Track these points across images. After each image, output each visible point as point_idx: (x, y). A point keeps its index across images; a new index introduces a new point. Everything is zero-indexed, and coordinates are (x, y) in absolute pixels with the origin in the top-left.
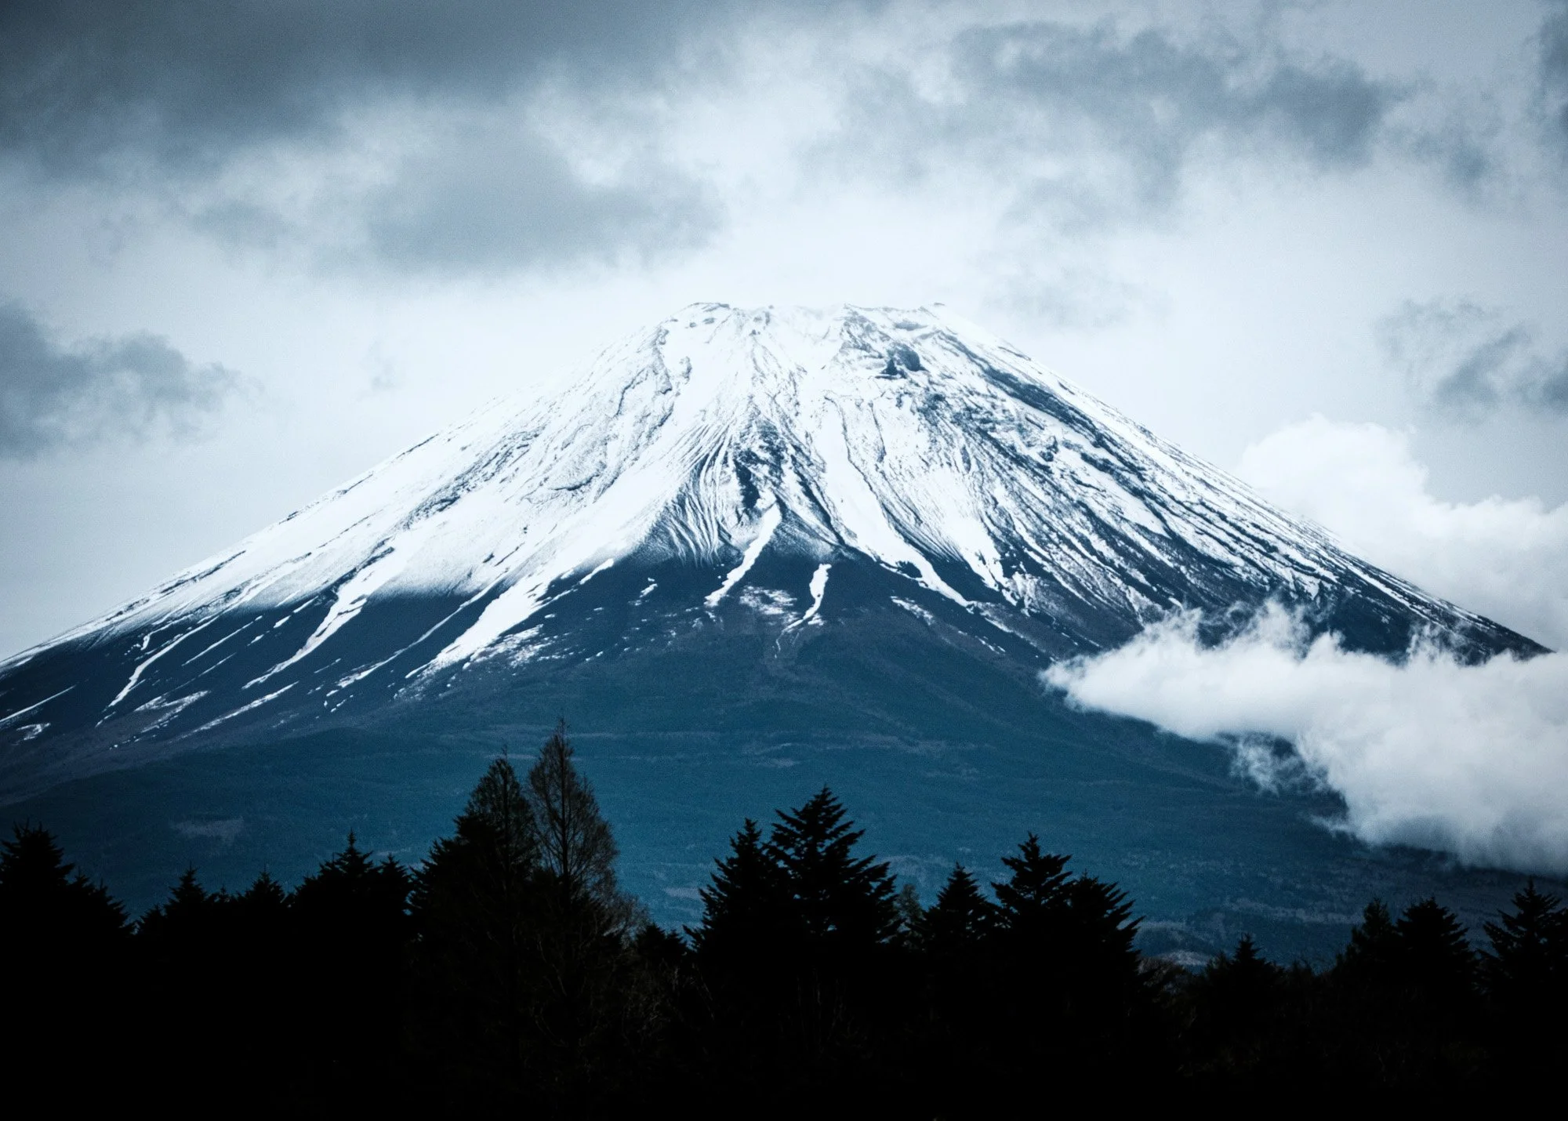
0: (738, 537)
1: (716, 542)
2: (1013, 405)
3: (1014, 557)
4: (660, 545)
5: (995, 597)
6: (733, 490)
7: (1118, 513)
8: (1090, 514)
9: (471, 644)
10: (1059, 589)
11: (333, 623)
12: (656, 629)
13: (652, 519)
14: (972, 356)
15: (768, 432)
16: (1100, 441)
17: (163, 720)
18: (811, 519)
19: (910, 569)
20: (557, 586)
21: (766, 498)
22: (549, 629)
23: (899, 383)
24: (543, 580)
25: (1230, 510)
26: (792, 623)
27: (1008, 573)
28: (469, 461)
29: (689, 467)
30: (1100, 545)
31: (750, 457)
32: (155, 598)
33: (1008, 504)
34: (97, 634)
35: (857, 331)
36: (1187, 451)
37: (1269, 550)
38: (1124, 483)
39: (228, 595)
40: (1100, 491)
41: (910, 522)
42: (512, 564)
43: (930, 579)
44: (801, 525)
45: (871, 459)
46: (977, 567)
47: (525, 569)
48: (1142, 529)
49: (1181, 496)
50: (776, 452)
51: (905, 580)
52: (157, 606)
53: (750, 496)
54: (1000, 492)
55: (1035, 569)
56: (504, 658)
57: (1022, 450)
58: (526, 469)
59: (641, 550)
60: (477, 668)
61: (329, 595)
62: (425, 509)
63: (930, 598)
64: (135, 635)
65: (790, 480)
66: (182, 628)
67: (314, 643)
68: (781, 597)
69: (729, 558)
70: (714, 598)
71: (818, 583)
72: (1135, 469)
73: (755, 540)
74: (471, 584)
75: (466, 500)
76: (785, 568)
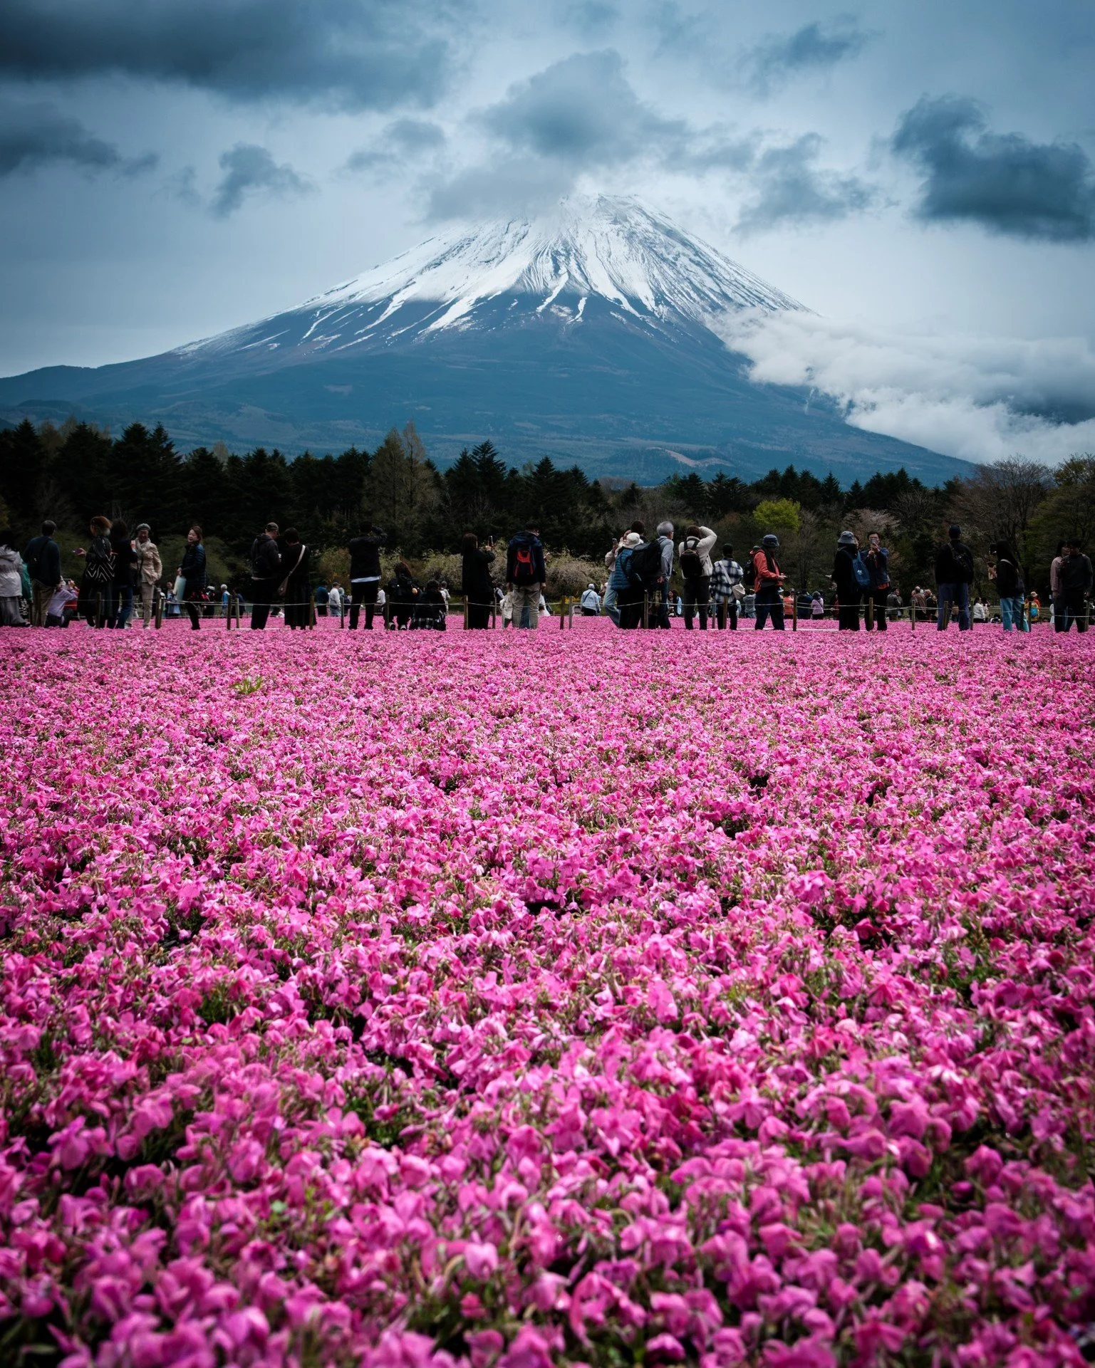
0: (551, 285)
1: (542, 286)
2: (663, 237)
3: (660, 298)
4: (520, 287)
5: (651, 314)
6: (550, 265)
7: (702, 283)
8: (691, 283)
9: (444, 321)
10: (676, 312)
11: (390, 310)
12: (516, 319)
13: (517, 276)
14: (648, 217)
15: (565, 243)
16: (697, 254)
17: (323, 345)
18: (580, 279)
19: (618, 301)
20: (479, 300)
21: (563, 269)
22: (475, 317)
23: (618, 226)
24: (473, 298)
25: (747, 284)
26: (570, 320)
27: (657, 305)
28: (447, 248)
29: (534, 255)
30: (694, 295)
31: (557, 253)
32: (322, 296)
33: (658, 277)
35: (603, 205)
36: (732, 258)
38: (705, 271)
39: (351, 297)
40: (696, 274)
41: (619, 282)
42: (462, 291)
43: (626, 305)
44: (576, 281)
45: (605, 255)
46: (645, 301)
47: (466, 293)
48: (711, 290)
49: (727, 277)
50: (568, 252)
51: (616, 305)
52: (323, 300)
53: (557, 268)
54: (656, 272)
55: (668, 304)
56: (456, 328)
57: (666, 256)
58: (469, 253)
59: (512, 288)
60: (447, 332)
61: (389, 299)
62: (428, 267)
63: (626, 313)
64: (313, 311)
65: (573, 263)
66: (332, 309)
67: (383, 318)
68: (566, 309)
69: (547, 293)
70: (540, 309)
71: (581, 305)
72: (709, 265)
73: (557, 286)
74: (444, 299)
75: (445, 263)
76: (568, 298)
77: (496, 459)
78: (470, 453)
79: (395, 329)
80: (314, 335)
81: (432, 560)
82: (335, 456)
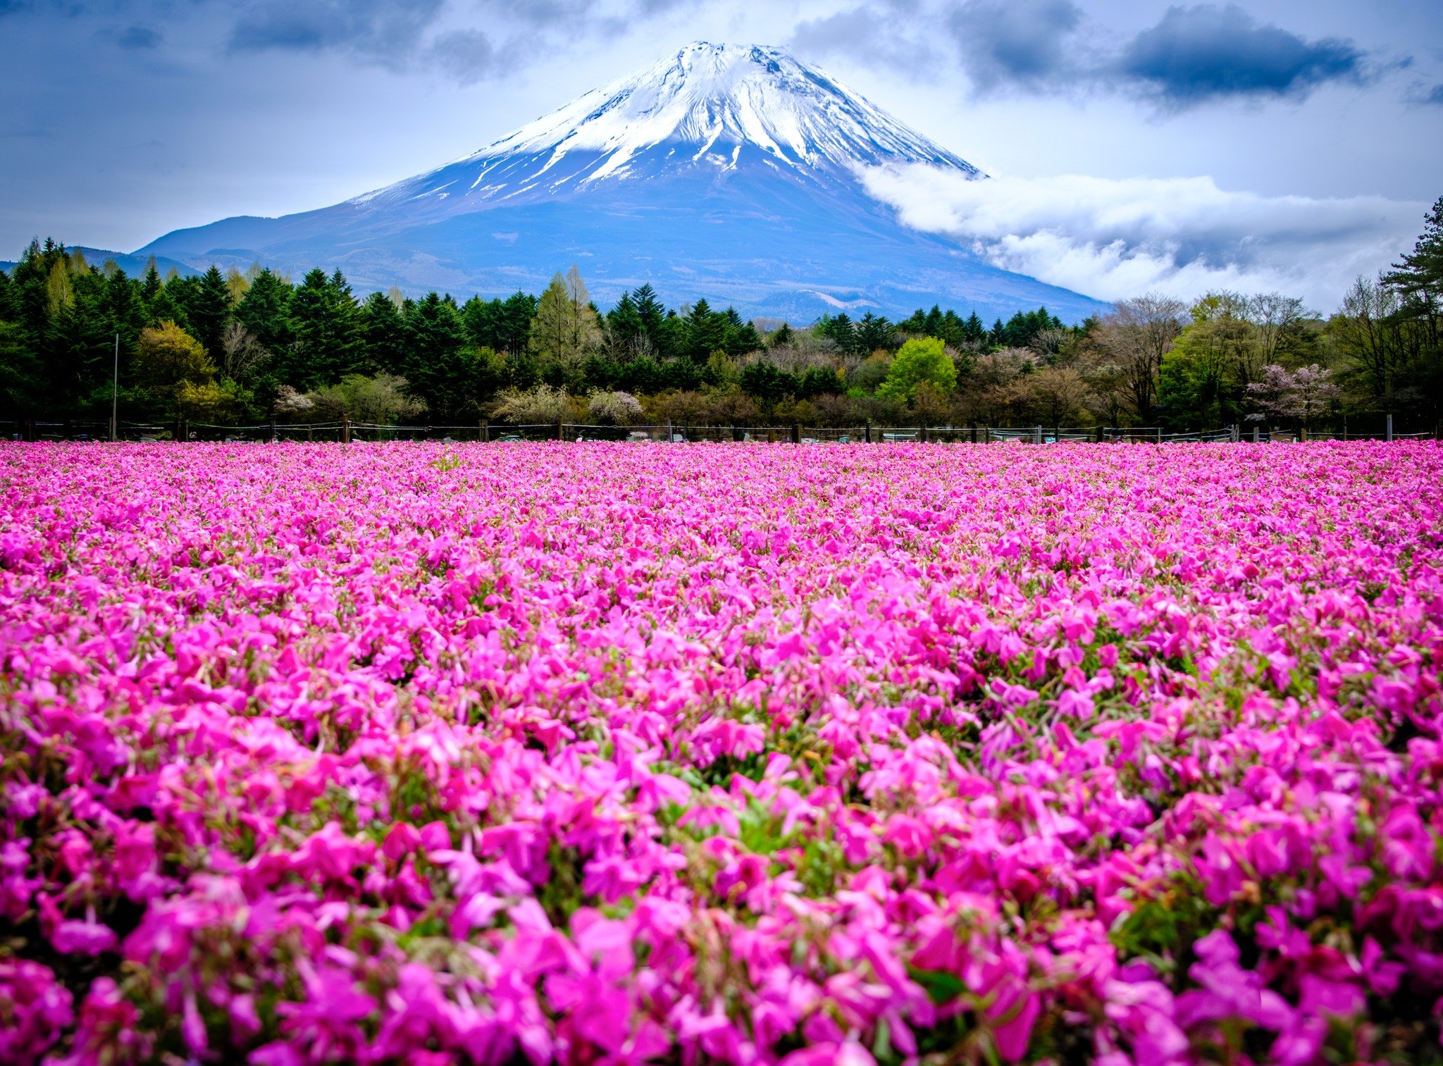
0: (706, 133)
1: (698, 136)
2: (814, 86)
3: (811, 146)
4: (677, 136)
5: (803, 161)
6: (705, 116)
7: (851, 130)
8: (841, 130)
9: (604, 171)
10: (826, 159)
11: (554, 160)
12: (673, 168)
13: (674, 126)
14: (800, 67)
15: (720, 94)
16: (846, 102)
17: (490, 194)
18: (734, 128)
19: (771, 149)
20: (637, 150)
21: (718, 119)
22: (634, 166)
23: (771, 76)
24: (633, 147)
25: (894, 131)
26: (725, 168)
27: (808, 152)
28: (607, 99)
29: (689, 106)
30: (844, 143)
31: (712, 102)
32: (489, 147)
33: (809, 125)
34: (467, 161)
35: (756, 55)
36: (879, 107)
37: (909, 147)
38: (854, 119)
39: (516, 147)
40: (846, 122)
41: (772, 130)
42: (621, 141)
43: (778, 153)
44: (731, 130)
45: (759, 105)
46: (796, 150)
47: (626, 143)
48: (861, 138)
49: (876, 125)
50: (723, 102)
51: (769, 153)
52: (490, 151)
53: (712, 118)
54: (807, 121)
55: (818, 151)
56: (616, 177)
57: (817, 104)
58: (627, 102)
59: (670, 137)
60: (607, 180)
61: (553, 149)
62: (589, 118)
63: (778, 161)
64: (481, 161)
65: (727, 112)
66: (497, 160)
67: (546, 167)
68: (721, 158)
69: (702, 142)
70: (696, 157)
71: (736, 153)
72: (858, 113)
73: (712, 135)
74: (605, 148)
75: (605, 115)
76: (723, 147)
77: (655, 301)
78: (630, 296)
79: (558, 179)
80: (482, 184)
81: (596, 397)
82: (503, 300)
